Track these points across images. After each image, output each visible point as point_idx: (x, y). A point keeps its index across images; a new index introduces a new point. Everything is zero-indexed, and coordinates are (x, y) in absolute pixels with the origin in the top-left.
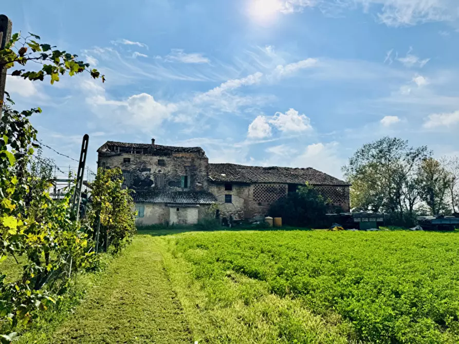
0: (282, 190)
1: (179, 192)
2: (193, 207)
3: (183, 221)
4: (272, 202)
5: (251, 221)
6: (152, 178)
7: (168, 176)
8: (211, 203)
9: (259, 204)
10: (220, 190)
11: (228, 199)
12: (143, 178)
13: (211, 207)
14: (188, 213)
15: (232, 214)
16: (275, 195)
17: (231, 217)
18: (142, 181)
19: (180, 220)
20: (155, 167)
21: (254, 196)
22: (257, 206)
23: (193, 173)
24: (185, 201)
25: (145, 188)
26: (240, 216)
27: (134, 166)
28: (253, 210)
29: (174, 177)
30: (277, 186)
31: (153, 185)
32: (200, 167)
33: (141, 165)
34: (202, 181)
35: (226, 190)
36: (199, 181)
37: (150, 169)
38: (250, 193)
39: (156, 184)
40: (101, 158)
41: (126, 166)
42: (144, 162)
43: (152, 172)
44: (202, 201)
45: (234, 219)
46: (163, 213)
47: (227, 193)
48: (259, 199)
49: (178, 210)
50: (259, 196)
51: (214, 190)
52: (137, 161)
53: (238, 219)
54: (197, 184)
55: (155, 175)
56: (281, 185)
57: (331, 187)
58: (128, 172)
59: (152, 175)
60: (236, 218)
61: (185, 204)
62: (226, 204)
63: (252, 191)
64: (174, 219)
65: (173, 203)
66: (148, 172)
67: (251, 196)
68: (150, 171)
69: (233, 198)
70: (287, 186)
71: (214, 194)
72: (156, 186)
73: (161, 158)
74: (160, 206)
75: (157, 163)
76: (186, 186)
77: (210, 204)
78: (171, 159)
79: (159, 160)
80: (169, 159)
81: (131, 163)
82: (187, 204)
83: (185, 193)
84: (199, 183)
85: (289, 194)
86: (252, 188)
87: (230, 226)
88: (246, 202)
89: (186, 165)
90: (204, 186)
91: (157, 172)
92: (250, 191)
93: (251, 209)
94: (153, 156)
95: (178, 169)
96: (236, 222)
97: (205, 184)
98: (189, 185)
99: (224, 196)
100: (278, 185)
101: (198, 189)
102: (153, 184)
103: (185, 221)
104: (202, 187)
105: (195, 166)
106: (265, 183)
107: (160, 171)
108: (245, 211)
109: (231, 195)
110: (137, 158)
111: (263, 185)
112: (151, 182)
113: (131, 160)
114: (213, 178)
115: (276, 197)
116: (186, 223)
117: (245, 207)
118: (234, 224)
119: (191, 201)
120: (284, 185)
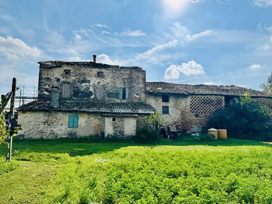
0: (219, 102)
1: (118, 103)
2: (130, 117)
3: (120, 133)
4: (209, 113)
5: (188, 132)
6: (91, 89)
7: (107, 88)
8: (150, 112)
9: (197, 116)
10: (157, 101)
11: (166, 111)
12: (82, 90)
13: (150, 117)
14: (125, 123)
15: (170, 125)
16: (212, 107)
17: (168, 128)
18: (81, 92)
19: (116, 131)
20: (94, 79)
21: (191, 108)
22: (194, 118)
23: (131, 85)
24: (122, 111)
25: (85, 99)
26: (177, 128)
27: (73, 78)
28: (191, 122)
29: (112, 89)
30: (213, 98)
31: (92, 97)
32: (138, 79)
33: (81, 76)
34: (140, 93)
35: (163, 101)
36: (137, 93)
37: (90, 81)
38: (187, 104)
39: (95, 95)
40: (42, 69)
41: (66, 78)
42: (84, 74)
43: (91, 84)
44: (140, 111)
45: (172, 130)
46: (98, 123)
47: (164, 104)
48: (196, 111)
49: (114, 120)
50: (196, 108)
51: (151, 101)
52: (76, 72)
53: (175, 130)
54: (135, 95)
55: (94, 87)
56: (218, 98)
57: (266, 99)
58: (69, 83)
59: (91, 87)
60: (173, 129)
61: (122, 113)
62: (163, 115)
63: (189, 103)
64: (109, 129)
65: (109, 113)
66: (88, 84)
67: (188, 108)
68: (89, 83)
69: (170, 109)
70: (223, 98)
71: (151, 105)
72: (95, 97)
73: (100, 70)
74: (96, 116)
75: (96, 75)
76: (124, 97)
77: (149, 114)
78: (110, 71)
79: (98, 72)
80: (107, 71)
81: (71, 74)
82: (124, 113)
83: (123, 104)
84: (137, 95)
85: (226, 106)
86: (189, 99)
87: (169, 137)
88: (183, 113)
89: (124, 77)
90: (142, 98)
91: (96, 83)
92: (186, 103)
93: (188, 121)
94: (92, 68)
95: (117, 81)
96: (173, 132)
97: (143, 95)
98: (127, 96)
99: (161, 108)
100: (215, 98)
101: (136, 101)
102: (92, 95)
103: (122, 133)
104: (139, 99)
105: (132, 78)
106: (201, 95)
107: (99, 83)
108: (182, 123)
109: (168, 107)
110: (76, 69)
111: (200, 97)
112: (91, 93)
113: (71, 71)
114: (151, 90)
115: (213, 109)
116: (123, 135)
117: (182, 119)
118: (173, 135)
119: (129, 111)
120: (220, 97)
